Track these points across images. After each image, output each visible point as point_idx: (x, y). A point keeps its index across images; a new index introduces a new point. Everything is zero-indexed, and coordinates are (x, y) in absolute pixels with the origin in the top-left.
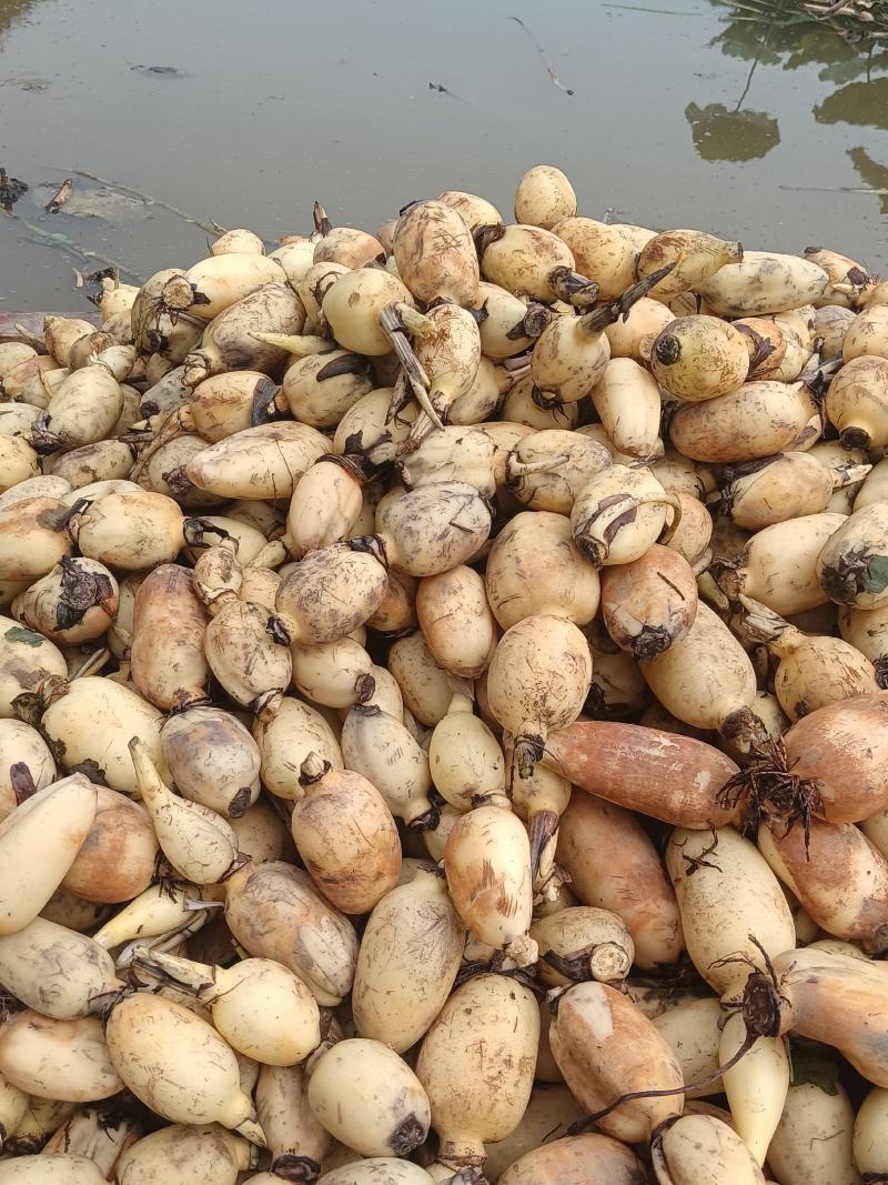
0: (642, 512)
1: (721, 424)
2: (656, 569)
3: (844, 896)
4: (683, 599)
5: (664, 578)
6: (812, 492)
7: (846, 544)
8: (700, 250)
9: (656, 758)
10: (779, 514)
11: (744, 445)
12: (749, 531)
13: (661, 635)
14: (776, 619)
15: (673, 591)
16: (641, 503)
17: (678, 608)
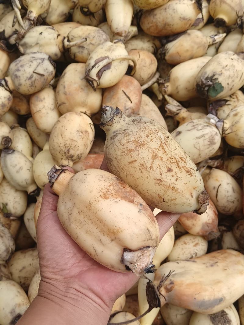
0: (114, 65)
1: (159, 19)
2: (122, 89)
3: (194, 222)
4: (131, 102)
5: (125, 93)
6: (198, 48)
7: (206, 73)
10: (184, 58)
11: (169, 29)
14: (178, 106)
15: (128, 99)
16: (113, 60)
17: (129, 107)
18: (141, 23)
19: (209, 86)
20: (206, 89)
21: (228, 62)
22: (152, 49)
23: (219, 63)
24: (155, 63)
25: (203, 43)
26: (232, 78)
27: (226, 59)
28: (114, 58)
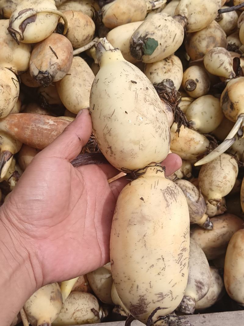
0: (39, 17)
2: (49, 45)
4: (57, 58)
5: (51, 49)
9: (46, 129)
10: (121, 21)
15: (54, 55)
16: (38, 13)
17: (54, 62)
19: (140, 45)
20: (138, 48)
21: (162, 23)
22: (90, 13)
23: (152, 24)
24: (91, 25)
25: (141, 6)
26: (164, 38)
27: (159, 19)
28: (39, 10)
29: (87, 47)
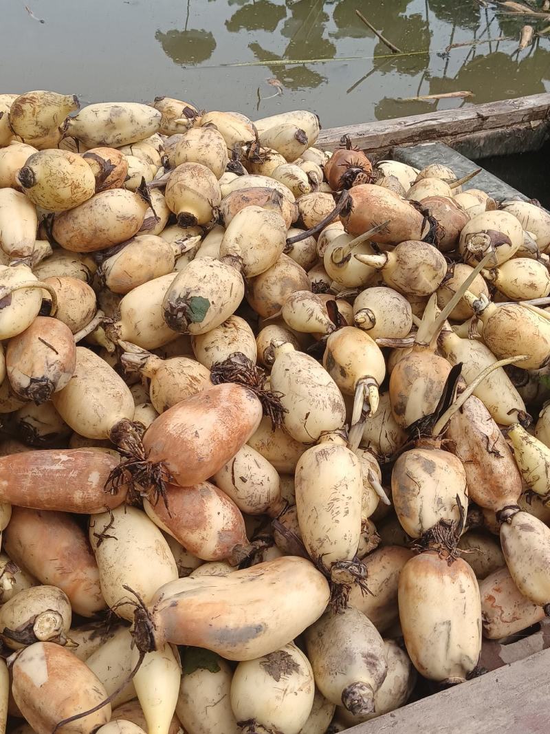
0: (16, 297)
1: (83, 224)
2: (37, 337)
3: (204, 534)
4: (57, 353)
5: (42, 341)
6: (157, 261)
7: (175, 292)
8: (47, 104)
9: (58, 471)
10: (138, 280)
11: (103, 236)
12: (121, 294)
13: (44, 383)
14: (143, 353)
15: (49, 349)
16: (13, 290)
17: (54, 361)
18: (54, 235)
19: (183, 309)
20: (180, 315)
21: (208, 271)
22: (83, 275)
23: (192, 275)
24: (90, 294)
25: (164, 252)
26: (217, 292)
27: (202, 267)
28: (15, 287)
29: (89, 329)
